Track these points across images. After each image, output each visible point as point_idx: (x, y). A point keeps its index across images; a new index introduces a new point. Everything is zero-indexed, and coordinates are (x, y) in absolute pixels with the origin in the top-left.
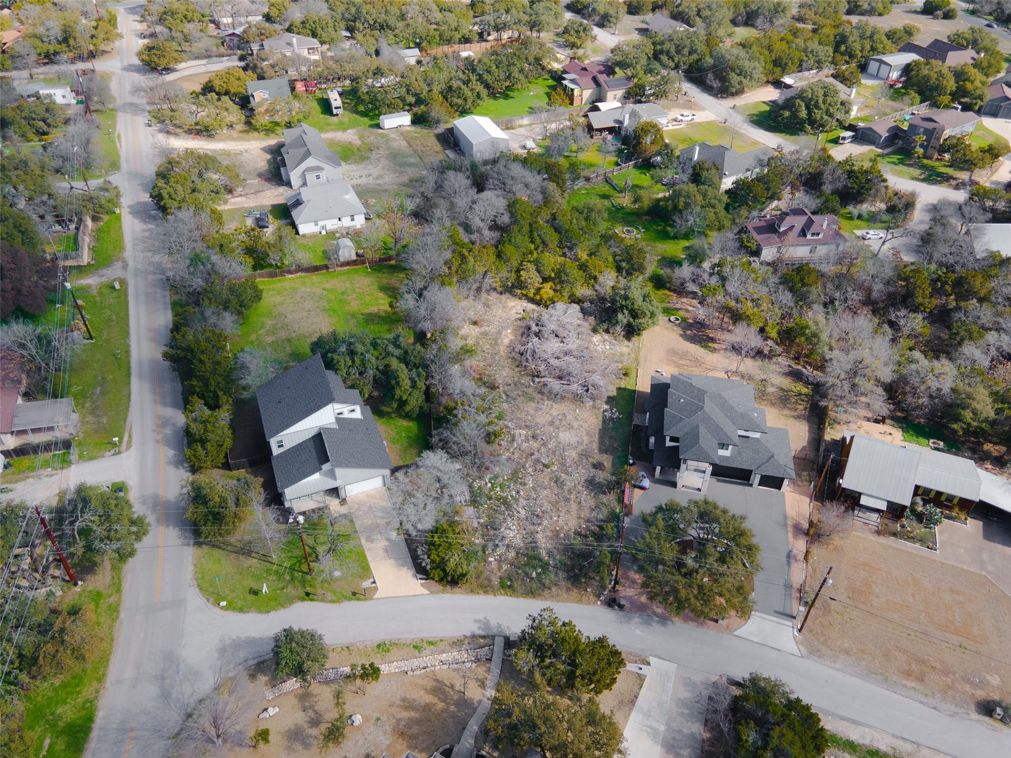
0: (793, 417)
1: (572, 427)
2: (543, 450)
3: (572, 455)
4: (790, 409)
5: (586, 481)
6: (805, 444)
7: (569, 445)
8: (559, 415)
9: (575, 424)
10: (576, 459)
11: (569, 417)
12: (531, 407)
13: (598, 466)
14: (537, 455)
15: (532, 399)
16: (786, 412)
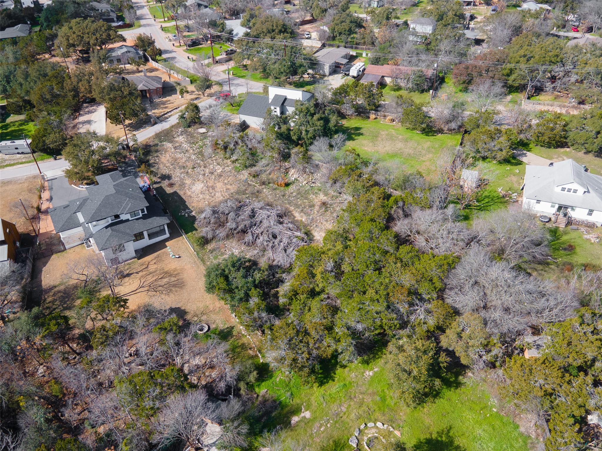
0: (55, 287)
1: (201, 193)
2: (202, 172)
3: (188, 182)
4: (59, 292)
5: (171, 177)
6: (44, 269)
7: (194, 184)
8: (215, 195)
9: (201, 196)
10: (184, 181)
11: (208, 197)
12: (233, 188)
13: (171, 185)
14: (202, 168)
15: (238, 193)
16: (62, 288)
